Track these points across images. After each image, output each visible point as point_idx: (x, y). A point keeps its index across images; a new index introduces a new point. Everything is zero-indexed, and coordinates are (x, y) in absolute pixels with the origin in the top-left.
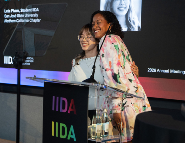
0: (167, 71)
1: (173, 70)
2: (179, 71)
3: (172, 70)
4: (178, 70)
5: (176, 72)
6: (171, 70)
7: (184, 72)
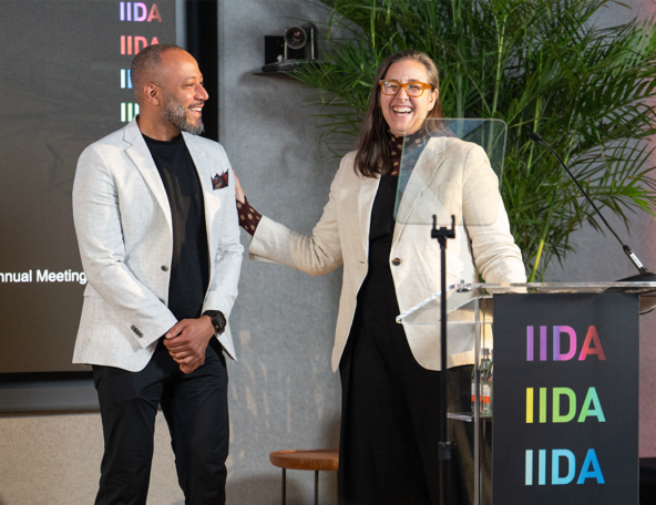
0: (26, 277)
1: (46, 272)
2: (66, 273)
3: (42, 274)
4: (63, 272)
5: (58, 277)
6: (39, 272)
7: (83, 277)
